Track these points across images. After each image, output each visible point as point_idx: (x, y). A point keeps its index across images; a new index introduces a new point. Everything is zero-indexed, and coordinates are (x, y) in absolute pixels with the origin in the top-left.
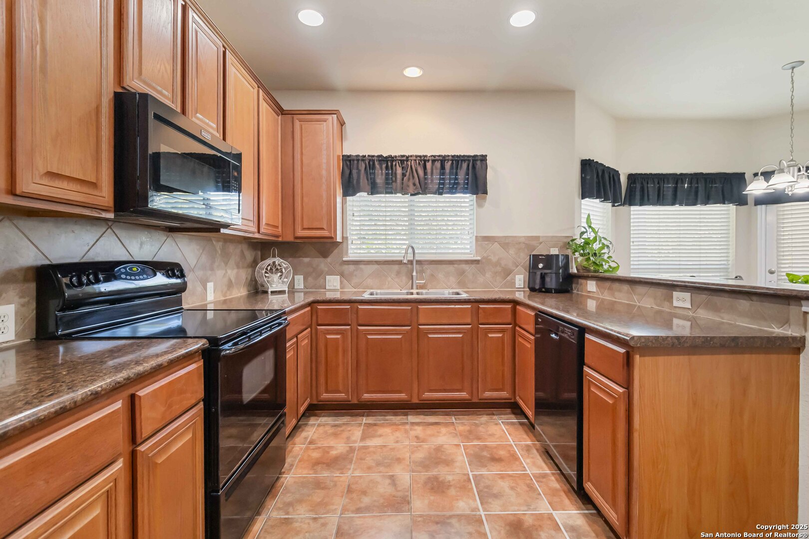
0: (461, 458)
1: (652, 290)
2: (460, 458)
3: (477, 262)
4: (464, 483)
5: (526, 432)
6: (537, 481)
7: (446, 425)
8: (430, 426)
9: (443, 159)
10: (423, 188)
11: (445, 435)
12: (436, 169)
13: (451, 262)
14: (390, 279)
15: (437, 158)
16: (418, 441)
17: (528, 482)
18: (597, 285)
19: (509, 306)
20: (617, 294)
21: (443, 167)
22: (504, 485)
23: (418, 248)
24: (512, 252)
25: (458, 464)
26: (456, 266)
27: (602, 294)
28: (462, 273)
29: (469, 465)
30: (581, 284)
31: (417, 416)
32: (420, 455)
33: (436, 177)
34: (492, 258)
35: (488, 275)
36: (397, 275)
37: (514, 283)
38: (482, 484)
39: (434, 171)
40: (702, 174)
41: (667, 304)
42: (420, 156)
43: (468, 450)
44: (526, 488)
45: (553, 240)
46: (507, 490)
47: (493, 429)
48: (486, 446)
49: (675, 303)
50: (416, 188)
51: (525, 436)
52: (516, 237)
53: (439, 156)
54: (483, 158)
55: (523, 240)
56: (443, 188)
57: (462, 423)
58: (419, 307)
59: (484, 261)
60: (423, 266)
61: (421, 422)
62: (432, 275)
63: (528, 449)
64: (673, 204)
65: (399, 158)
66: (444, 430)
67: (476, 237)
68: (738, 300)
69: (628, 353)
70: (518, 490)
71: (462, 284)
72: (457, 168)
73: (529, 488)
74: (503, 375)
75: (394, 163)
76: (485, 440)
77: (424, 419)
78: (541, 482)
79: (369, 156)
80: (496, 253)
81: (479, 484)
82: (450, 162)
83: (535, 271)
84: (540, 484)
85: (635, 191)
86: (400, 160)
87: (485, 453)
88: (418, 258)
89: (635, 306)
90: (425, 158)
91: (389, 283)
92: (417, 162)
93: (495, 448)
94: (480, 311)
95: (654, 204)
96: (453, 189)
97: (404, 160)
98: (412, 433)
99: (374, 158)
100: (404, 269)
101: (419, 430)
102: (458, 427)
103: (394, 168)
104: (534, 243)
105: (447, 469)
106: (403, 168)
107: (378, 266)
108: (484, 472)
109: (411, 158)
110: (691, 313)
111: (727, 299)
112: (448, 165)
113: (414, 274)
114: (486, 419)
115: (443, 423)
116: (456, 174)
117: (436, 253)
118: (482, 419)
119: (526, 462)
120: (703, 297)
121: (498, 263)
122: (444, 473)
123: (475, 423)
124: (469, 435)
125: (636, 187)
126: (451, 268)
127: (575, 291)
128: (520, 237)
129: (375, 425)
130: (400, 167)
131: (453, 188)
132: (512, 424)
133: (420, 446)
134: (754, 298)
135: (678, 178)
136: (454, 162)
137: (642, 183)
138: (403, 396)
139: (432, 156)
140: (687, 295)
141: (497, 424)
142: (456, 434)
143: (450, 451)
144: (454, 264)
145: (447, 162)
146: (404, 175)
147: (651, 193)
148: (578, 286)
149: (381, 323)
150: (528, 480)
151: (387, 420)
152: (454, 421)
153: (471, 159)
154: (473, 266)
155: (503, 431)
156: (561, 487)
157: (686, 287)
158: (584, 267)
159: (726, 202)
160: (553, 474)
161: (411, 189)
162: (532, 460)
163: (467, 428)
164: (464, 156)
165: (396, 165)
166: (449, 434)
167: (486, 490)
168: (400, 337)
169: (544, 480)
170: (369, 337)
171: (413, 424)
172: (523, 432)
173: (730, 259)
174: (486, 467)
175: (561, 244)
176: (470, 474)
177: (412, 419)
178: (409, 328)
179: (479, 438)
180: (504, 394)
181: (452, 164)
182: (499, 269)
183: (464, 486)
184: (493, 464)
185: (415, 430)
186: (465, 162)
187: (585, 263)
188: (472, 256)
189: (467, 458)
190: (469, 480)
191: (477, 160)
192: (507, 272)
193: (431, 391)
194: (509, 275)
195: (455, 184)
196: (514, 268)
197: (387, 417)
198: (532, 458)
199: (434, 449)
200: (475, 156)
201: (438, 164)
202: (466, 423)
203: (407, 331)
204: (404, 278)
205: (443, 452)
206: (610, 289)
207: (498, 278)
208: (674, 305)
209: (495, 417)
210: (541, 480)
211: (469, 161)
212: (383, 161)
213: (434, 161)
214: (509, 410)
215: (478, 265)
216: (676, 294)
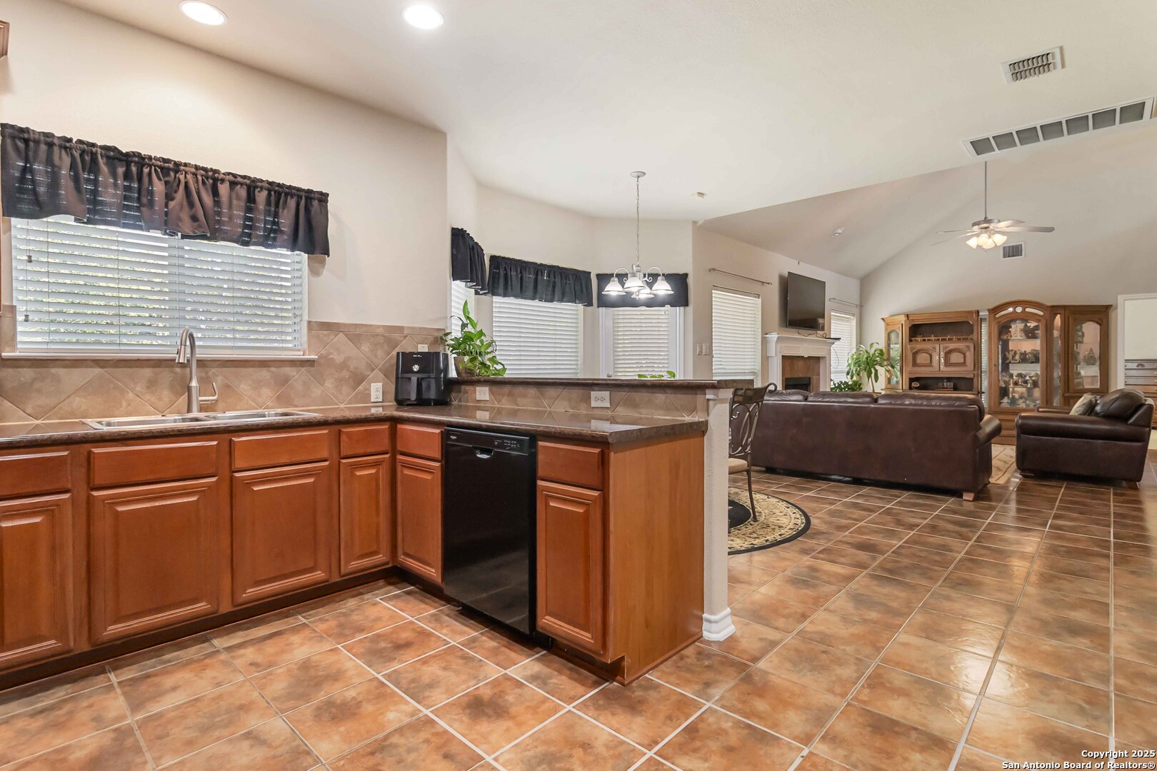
0: (352, 663)
1: (566, 392)
2: (349, 665)
3: (310, 363)
4: (378, 691)
5: (422, 601)
6: (470, 649)
7: (295, 630)
8: (267, 642)
9: (252, 186)
10: (210, 229)
11: (302, 644)
12: (238, 198)
13: (264, 364)
14: (131, 395)
15: (239, 179)
16: (258, 669)
17: (460, 654)
18: (491, 392)
19: (385, 427)
20: (519, 400)
21: (251, 199)
22: (433, 670)
23: (200, 339)
24: (366, 347)
25: (352, 672)
26: (273, 369)
27: (499, 402)
28: (285, 381)
29: (370, 666)
30: (466, 392)
31: (231, 635)
32: (279, 686)
33: (239, 213)
34: (335, 358)
35: (329, 384)
36: (148, 388)
37: (369, 395)
38: (404, 681)
39: (235, 202)
40: (558, 267)
41: (584, 405)
42: (205, 169)
43: (354, 651)
44: (460, 661)
45: (421, 333)
46: (440, 673)
47: (372, 612)
48: (378, 636)
49: (593, 404)
50: (200, 226)
51: (423, 606)
52: (371, 326)
53: (244, 177)
54: (323, 198)
55: (380, 331)
56: (249, 235)
57: (320, 619)
58: (235, 439)
59: (322, 361)
60: (207, 369)
61: (245, 642)
62: (227, 387)
63: (435, 618)
64: (533, 299)
65: (159, 163)
66: (296, 639)
67: (309, 322)
68: (655, 395)
69: (602, 452)
70: (454, 667)
71: (282, 399)
72: (277, 205)
73: (465, 659)
74: (378, 532)
75: (146, 170)
76: (371, 629)
77: (247, 635)
78: (475, 647)
79: (80, 142)
80: (342, 350)
81: (399, 683)
82: (265, 193)
83: (409, 375)
84: (474, 650)
85: (499, 278)
86: (160, 167)
87: (383, 645)
88: (200, 354)
89: (545, 412)
90: (216, 175)
91: (129, 405)
92: (200, 178)
93: (392, 633)
94: (344, 438)
95: (516, 296)
96: (269, 239)
97: (169, 169)
98: (239, 663)
99: (94, 150)
100: (166, 375)
101: (250, 653)
102: (316, 626)
103: (146, 179)
104: (397, 336)
105: (337, 685)
106: (166, 183)
107: (101, 370)
108: (396, 666)
109: (187, 169)
110: (609, 413)
111: (645, 394)
112: (261, 197)
113: (194, 384)
114: (356, 602)
115: (286, 630)
116: (276, 215)
117: (232, 348)
118: (349, 604)
119: (442, 634)
120: (622, 394)
121: (344, 366)
122: (336, 692)
123: (340, 613)
124: (341, 633)
125: (499, 273)
126: (264, 373)
127: (455, 403)
128: (379, 327)
129: (148, 676)
130: (160, 179)
131: (267, 237)
132: (396, 597)
133: (270, 674)
134: (669, 391)
135: (538, 269)
136: (273, 193)
137: (505, 270)
138: (201, 606)
139: (229, 174)
140: (606, 394)
141: (375, 604)
142: (322, 637)
143: (327, 662)
144: (269, 366)
145: (259, 192)
146: (169, 197)
147: (514, 283)
148: (462, 394)
149: (151, 477)
150: (458, 651)
151: (169, 661)
152: (305, 621)
153: (303, 194)
154: (303, 369)
155: (389, 609)
156: (499, 643)
157: (607, 385)
158: (469, 369)
159: (577, 302)
160: (482, 634)
161: (187, 226)
162: (448, 629)
163: (333, 623)
164: (290, 187)
165: (150, 174)
166: (310, 640)
167: (413, 685)
168: (194, 498)
169: (477, 644)
170: (120, 509)
171: (229, 649)
172: (417, 602)
173: (579, 359)
174: (395, 659)
175: (431, 339)
176: (379, 676)
177: (219, 643)
178: (214, 479)
179: (361, 630)
180: (380, 558)
181: (269, 194)
182: (345, 374)
183: (380, 694)
184: (402, 652)
185: (242, 656)
186: (292, 197)
187: (470, 364)
188: (302, 353)
189: (360, 660)
190: (383, 684)
191: (314, 199)
192: (359, 379)
193: (258, 583)
194: (360, 383)
195: (272, 231)
196: (367, 373)
197: (167, 657)
198: (447, 626)
199: (298, 669)
200: (309, 191)
201: (243, 192)
202: (326, 618)
203: (210, 486)
204: (166, 395)
205: (317, 666)
206: (510, 394)
207: (344, 388)
208: (592, 406)
209: (366, 596)
210: (473, 645)
211: (300, 197)
212: (120, 160)
213: (233, 184)
214: (381, 582)
215: (312, 369)
216: (593, 394)
